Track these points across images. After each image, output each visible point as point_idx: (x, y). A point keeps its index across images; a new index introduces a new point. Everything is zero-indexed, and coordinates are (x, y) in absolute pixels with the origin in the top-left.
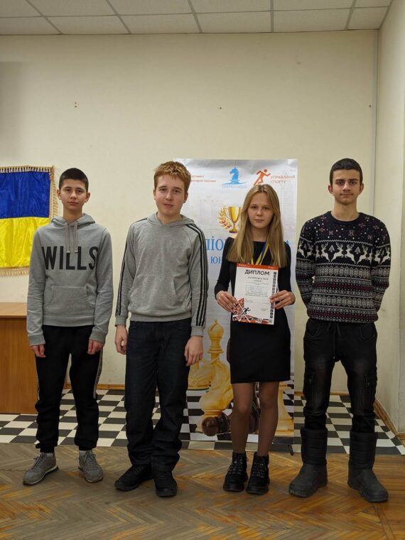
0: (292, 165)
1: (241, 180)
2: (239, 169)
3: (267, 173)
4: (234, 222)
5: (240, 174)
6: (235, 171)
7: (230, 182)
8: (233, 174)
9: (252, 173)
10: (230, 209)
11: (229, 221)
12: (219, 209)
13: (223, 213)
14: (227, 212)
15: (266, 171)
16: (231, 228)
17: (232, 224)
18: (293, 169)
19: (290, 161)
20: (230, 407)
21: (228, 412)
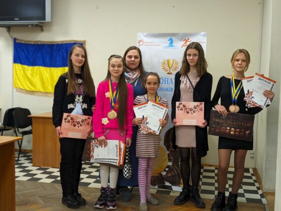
0: (203, 35)
1: (174, 44)
2: (173, 38)
3: (189, 40)
4: (170, 68)
5: (174, 41)
6: (171, 39)
7: (168, 46)
8: (170, 41)
9: (181, 41)
10: (168, 61)
11: (167, 68)
12: (162, 61)
13: (164, 63)
14: (166, 62)
15: (188, 39)
16: (168, 72)
17: (169, 69)
18: (204, 38)
19: (203, 33)
20: (165, 171)
21: (164, 173)
